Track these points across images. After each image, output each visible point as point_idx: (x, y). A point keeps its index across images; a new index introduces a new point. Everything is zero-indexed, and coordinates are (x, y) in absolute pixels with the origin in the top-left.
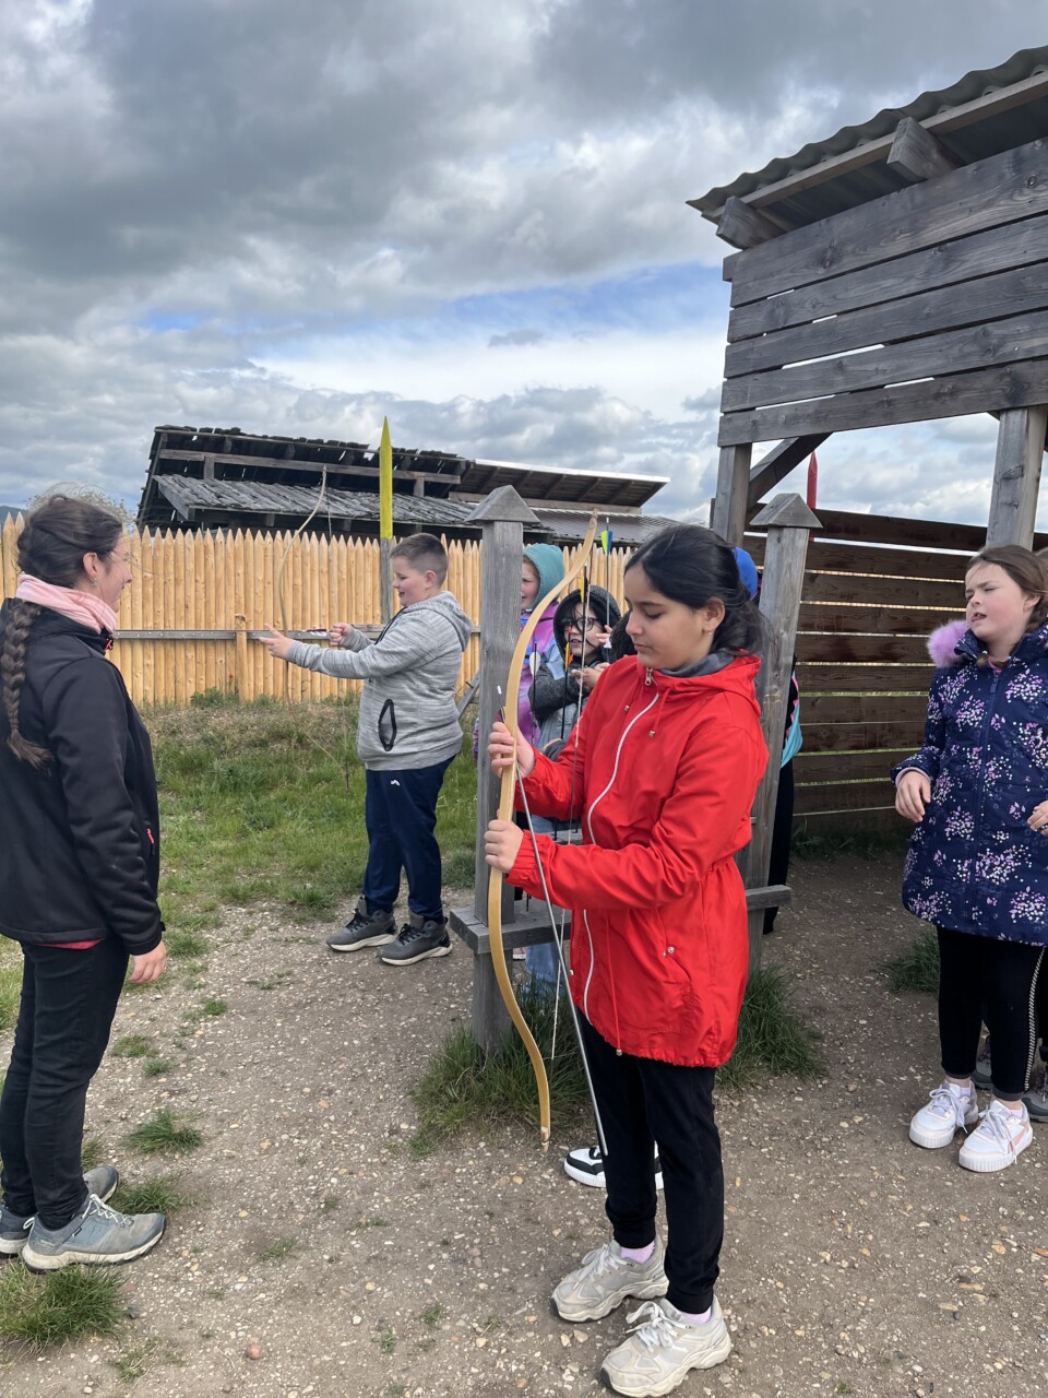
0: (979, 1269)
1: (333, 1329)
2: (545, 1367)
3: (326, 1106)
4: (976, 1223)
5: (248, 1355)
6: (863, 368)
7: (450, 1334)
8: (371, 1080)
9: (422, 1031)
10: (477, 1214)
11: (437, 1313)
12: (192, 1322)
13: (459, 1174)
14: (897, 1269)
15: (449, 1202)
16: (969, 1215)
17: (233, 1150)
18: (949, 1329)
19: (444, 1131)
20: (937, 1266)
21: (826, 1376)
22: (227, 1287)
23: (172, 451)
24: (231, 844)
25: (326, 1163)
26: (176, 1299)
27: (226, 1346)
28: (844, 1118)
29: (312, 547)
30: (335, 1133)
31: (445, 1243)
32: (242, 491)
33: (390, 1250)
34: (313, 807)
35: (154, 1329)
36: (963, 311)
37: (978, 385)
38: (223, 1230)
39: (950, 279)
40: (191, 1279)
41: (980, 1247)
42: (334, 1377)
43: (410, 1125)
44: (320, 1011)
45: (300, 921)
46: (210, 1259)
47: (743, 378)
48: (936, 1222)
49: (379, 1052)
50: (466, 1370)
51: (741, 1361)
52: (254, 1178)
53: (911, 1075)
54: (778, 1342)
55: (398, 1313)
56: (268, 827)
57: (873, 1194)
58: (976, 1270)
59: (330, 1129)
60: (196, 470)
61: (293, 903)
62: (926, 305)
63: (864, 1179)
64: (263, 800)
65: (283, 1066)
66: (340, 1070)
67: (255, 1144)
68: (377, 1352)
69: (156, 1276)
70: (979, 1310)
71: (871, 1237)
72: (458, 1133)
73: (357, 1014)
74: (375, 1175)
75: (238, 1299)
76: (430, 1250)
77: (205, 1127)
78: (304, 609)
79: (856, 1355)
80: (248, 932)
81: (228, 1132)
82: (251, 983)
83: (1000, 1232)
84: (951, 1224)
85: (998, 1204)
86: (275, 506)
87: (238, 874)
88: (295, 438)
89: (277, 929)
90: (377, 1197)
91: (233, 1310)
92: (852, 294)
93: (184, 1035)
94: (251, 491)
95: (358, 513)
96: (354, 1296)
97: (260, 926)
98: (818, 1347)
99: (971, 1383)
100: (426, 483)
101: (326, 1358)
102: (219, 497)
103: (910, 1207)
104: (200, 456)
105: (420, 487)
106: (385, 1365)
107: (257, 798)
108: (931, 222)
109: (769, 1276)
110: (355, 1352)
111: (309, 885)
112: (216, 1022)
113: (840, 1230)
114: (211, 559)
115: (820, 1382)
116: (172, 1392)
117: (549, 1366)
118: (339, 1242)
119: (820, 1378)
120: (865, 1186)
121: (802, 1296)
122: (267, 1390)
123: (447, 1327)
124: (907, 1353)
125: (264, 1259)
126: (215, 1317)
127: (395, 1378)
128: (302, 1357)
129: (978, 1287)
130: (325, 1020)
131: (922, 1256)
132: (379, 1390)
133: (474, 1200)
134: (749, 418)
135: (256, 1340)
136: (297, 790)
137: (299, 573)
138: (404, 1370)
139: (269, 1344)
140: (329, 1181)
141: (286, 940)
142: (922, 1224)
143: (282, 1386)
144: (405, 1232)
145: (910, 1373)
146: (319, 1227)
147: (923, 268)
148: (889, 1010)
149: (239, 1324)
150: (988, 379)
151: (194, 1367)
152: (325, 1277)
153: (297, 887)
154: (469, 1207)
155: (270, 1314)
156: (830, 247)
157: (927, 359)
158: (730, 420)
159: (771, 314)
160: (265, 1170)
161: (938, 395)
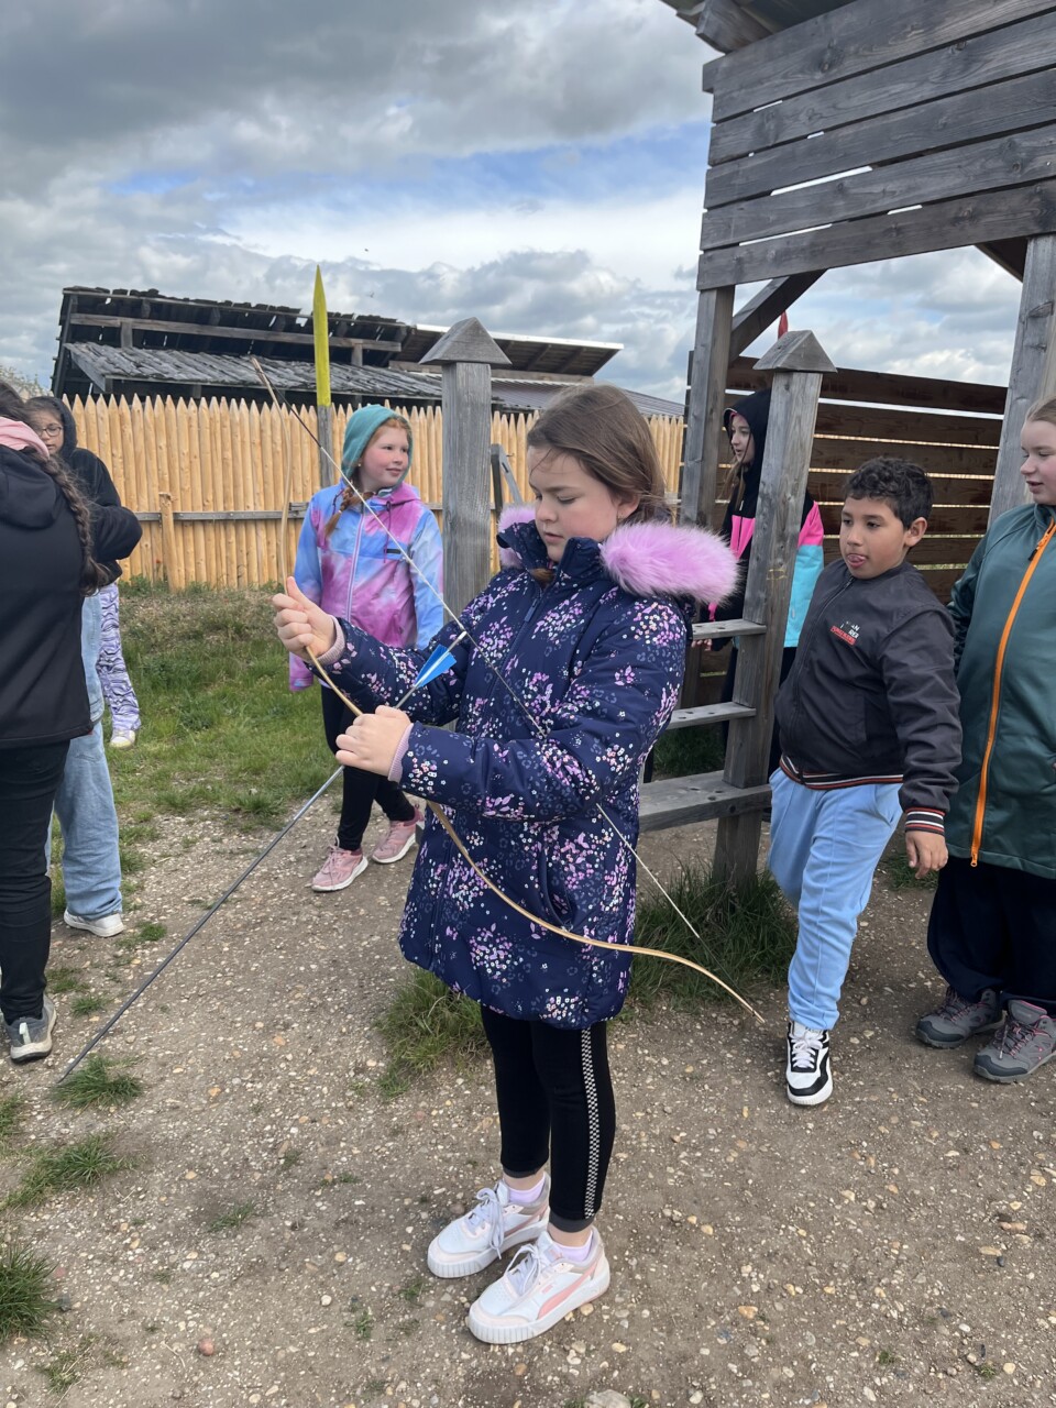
0: (1019, 1204)
1: (299, 1313)
2: (547, 1348)
3: (283, 1043)
4: (1009, 1151)
5: (200, 1351)
6: (867, 190)
7: (434, 1312)
8: (332, 1011)
9: (386, 952)
10: (458, 1162)
11: (418, 1286)
12: (133, 1312)
13: (435, 1117)
14: (929, 1207)
15: (426, 1151)
16: (1002, 1140)
17: (177, 1099)
18: (994, 1278)
19: (416, 1067)
20: (972, 1202)
21: (864, 1342)
22: (174, 1265)
23: (83, 315)
24: (166, 747)
25: (284, 1109)
26: (115, 1286)
27: (175, 1341)
28: (855, 1034)
29: (241, 415)
30: (293, 1074)
31: (424, 1200)
32: (164, 360)
33: (362, 1211)
34: (255, 703)
35: (89, 1322)
36: (986, 121)
37: (1003, 207)
38: (168, 1195)
39: (971, 81)
40: (131, 1258)
41: (1018, 1177)
42: (303, 1373)
43: (378, 1062)
44: (271, 932)
45: (245, 831)
46: (153, 1232)
47: (726, 208)
48: (966, 1151)
49: (340, 977)
50: (455, 1357)
51: (767, 1328)
52: (202, 1131)
53: (921, 981)
54: (807, 1302)
55: (373, 1289)
56: (207, 727)
57: (894, 1120)
58: (1016, 1205)
59: (288, 1070)
60: (112, 338)
61: (237, 811)
62: (941, 115)
63: (882, 1103)
64: (200, 697)
65: (232, 998)
66: (296, 1000)
67: (202, 1090)
68: (352, 1339)
69: (91, 1257)
70: (1024, 1253)
71: (896, 1171)
72: (431, 1069)
73: (313, 934)
74: (341, 1122)
75: (187, 1280)
76: (406, 1209)
77: (143, 1073)
78: (235, 487)
79: (895, 1315)
80: (188, 844)
81: (170, 1078)
82: (194, 902)
83: (1038, 1160)
84: (983, 1153)
85: (1031, 1127)
86: (201, 376)
87: (174, 779)
88: (219, 301)
89: (220, 840)
90: (344, 1148)
91: (181, 1295)
92: (855, 102)
93: (118, 965)
94: (175, 360)
95: (291, 384)
96: (322, 1270)
97: (202, 837)
98: (852, 1307)
99: (1025, 1343)
100: (364, 351)
101: (292, 1349)
102: (138, 366)
103: (935, 1134)
104: (116, 321)
105: (358, 356)
106: (361, 1354)
107: (193, 695)
108: (947, 16)
109: (789, 1223)
110: (325, 1339)
111: (254, 791)
112: (155, 949)
113: (862, 1163)
114: (129, 430)
115: (858, 1350)
116: (111, 1402)
117: (550, 1347)
118: (303, 1204)
119: (858, 1344)
120: (884, 1111)
121: (829, 1245)
122: (223, 1394)
123: (431, 1304)
124: (952, 1310)
125: (217, 1230)
126: (161, 1304)
127: (373, 1370)
128: (263, 1350)
129: (1021, 1227)
130: (278, 941)
131: (955, 1191)
132: (355, 1387)
133: (454, 1147)
134: (733, 256)
135: (209, 1331)
136: (237, 685)
137: (229, 445)
138: (384, 1360)
139: (225, 1335)
140: (288, 1132)
141: (231, 852)
142: (952, 1153)
143: (241, 1388)
144: (377, 1189)
145: (957, 1334)
146: (279, 1187)
147: (938, 71)
148: (890, 910)
149: (189, 1312)
150: (1015, 199)
151: (137, 1369)
152: (288, 1247)
153: (241, 793)
154: (449, 1155)
155: (225, 1297)
156: (829, 47)
157: (944, 178)
158: (710, 258)
159: (760, 128)
160: (214, 1122)
161: (956, 220)
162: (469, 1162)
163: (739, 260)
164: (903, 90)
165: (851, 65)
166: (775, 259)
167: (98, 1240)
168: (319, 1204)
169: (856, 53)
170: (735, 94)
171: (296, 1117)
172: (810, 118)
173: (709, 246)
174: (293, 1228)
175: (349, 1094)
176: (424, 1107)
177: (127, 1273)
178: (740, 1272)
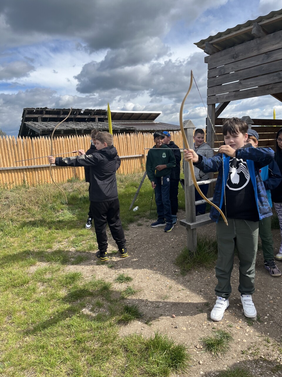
3: (156, 269)
5: (173, 317)
8: (163, 262)
10: (204, 285)
12: (156, 313)
13: (195, 278)
15: (196, 284)
17: (141, 280)
19: (187, 270)
22: (159, 305)
23: (29, 115)
25: (164, 280)
26: (149, 309)
27: (167, 316)
30: (162, 274)
31: (201, 291)
32: (51, 124)
33: (189, 294)
35: (149, 315)
36: (273, 69)
39: (269, 61)
40: (150, 305)
42: (193, 318)
43: (178, 270)
44: (140, 250)
47: (213, 87)
49: (160, 256)
59: (160, 273)
60: (36, 120)
66: (154, 261)
67: (145, 278)
68: (200, 313)
69: (141, 306)
72: (190, 270)
74: (176, 281)
75: (162, 307)
76: (198, 293)
77: (131, 276)
81: (137, 276)
86: (63, 128)
90: (180, 285)
91: (163, 309)
92: (242, 65)
93: (111, 259)
94: (53, 124)
100: (98, 118)
101: (189, 315)
104: (36, 116)
105: (97, 120)
106: (203, 315)
108: (262, 48)
116: (161, 326)
118: (177, 294)
122: (181, 323)
128: (184, 316)
133: (202, 282)
134: (214, 97)
140: (167, 283)
143: (184, 322)
144: (190, 290)
146: (171, 292)
147: (261, 59)
149: (166, 312)
151: (162, 321)
152: (179, 301)
154: (201, 284)
156: (235, 54)
157: (265, 81)
158: (210, 98)
159: (220, 71)
160: (151, 283)
161: (268, 89)
162: (207, 285)
163: (217, 98)
164: (253, 63)
165: (240, 58)
166: (226, 98)
167: (141, 303)
168: (180, 294)
169: (242, 55)
170: (213, 64)
171: (167, 281)
172: (232, 69)
173: (209, 95)
174: (178, 298)
175: (175, 276)
176: (192, 277)
177: (150, 307)
178: (267, 296)
